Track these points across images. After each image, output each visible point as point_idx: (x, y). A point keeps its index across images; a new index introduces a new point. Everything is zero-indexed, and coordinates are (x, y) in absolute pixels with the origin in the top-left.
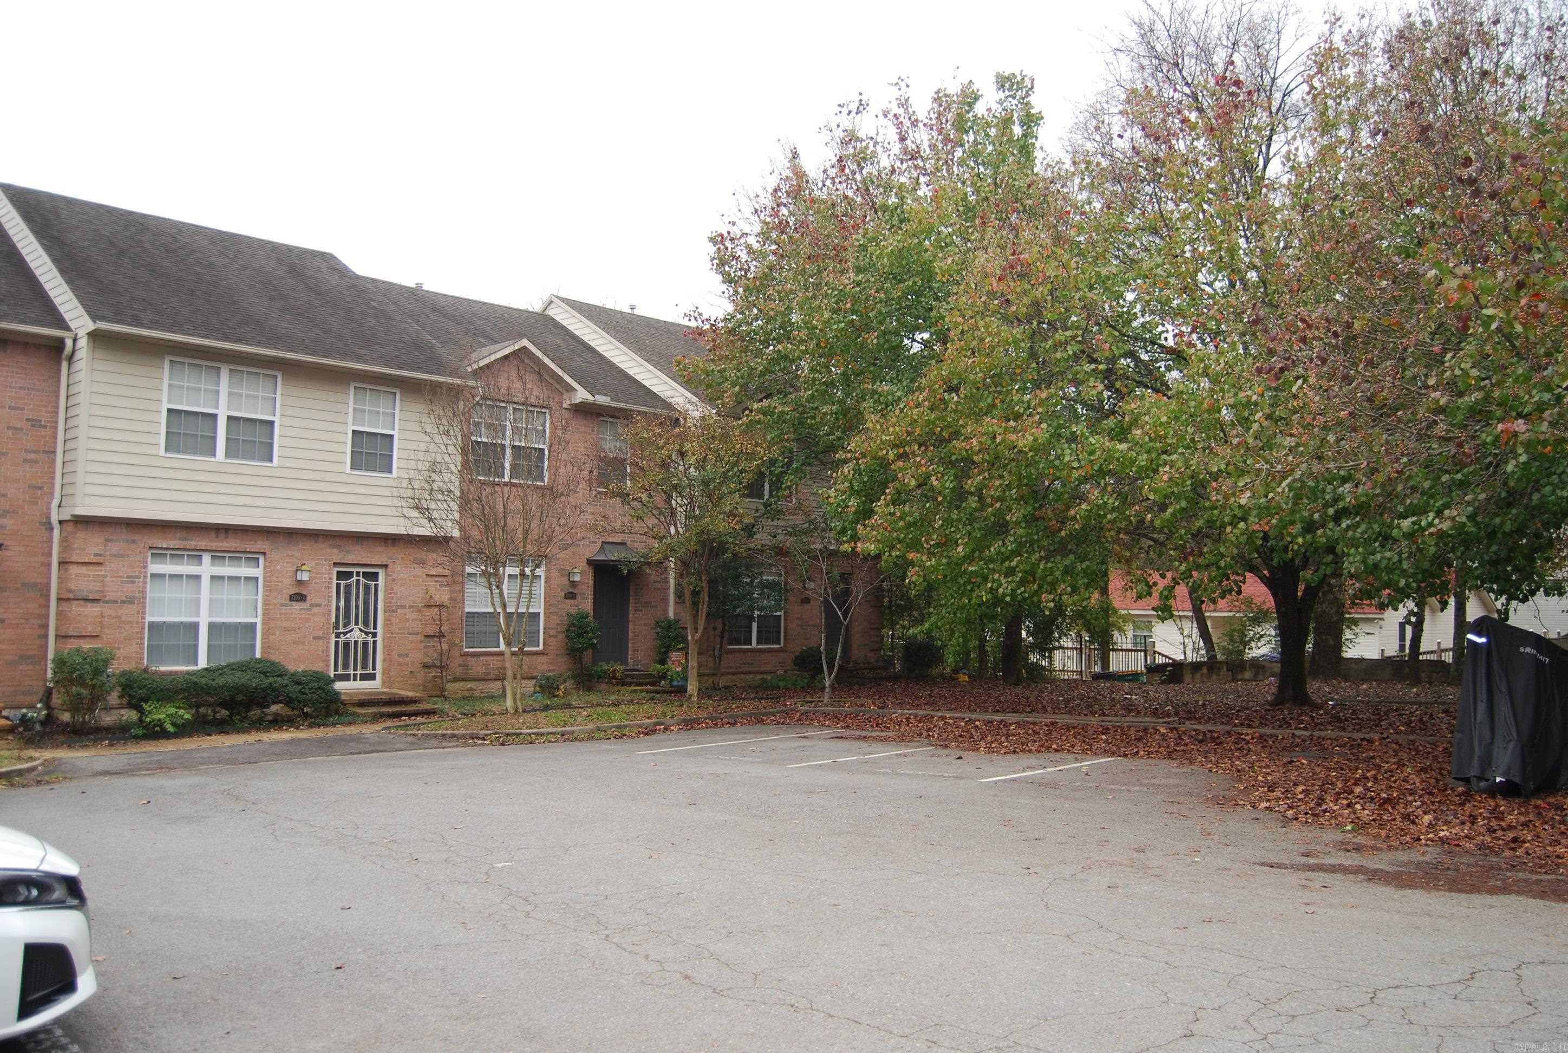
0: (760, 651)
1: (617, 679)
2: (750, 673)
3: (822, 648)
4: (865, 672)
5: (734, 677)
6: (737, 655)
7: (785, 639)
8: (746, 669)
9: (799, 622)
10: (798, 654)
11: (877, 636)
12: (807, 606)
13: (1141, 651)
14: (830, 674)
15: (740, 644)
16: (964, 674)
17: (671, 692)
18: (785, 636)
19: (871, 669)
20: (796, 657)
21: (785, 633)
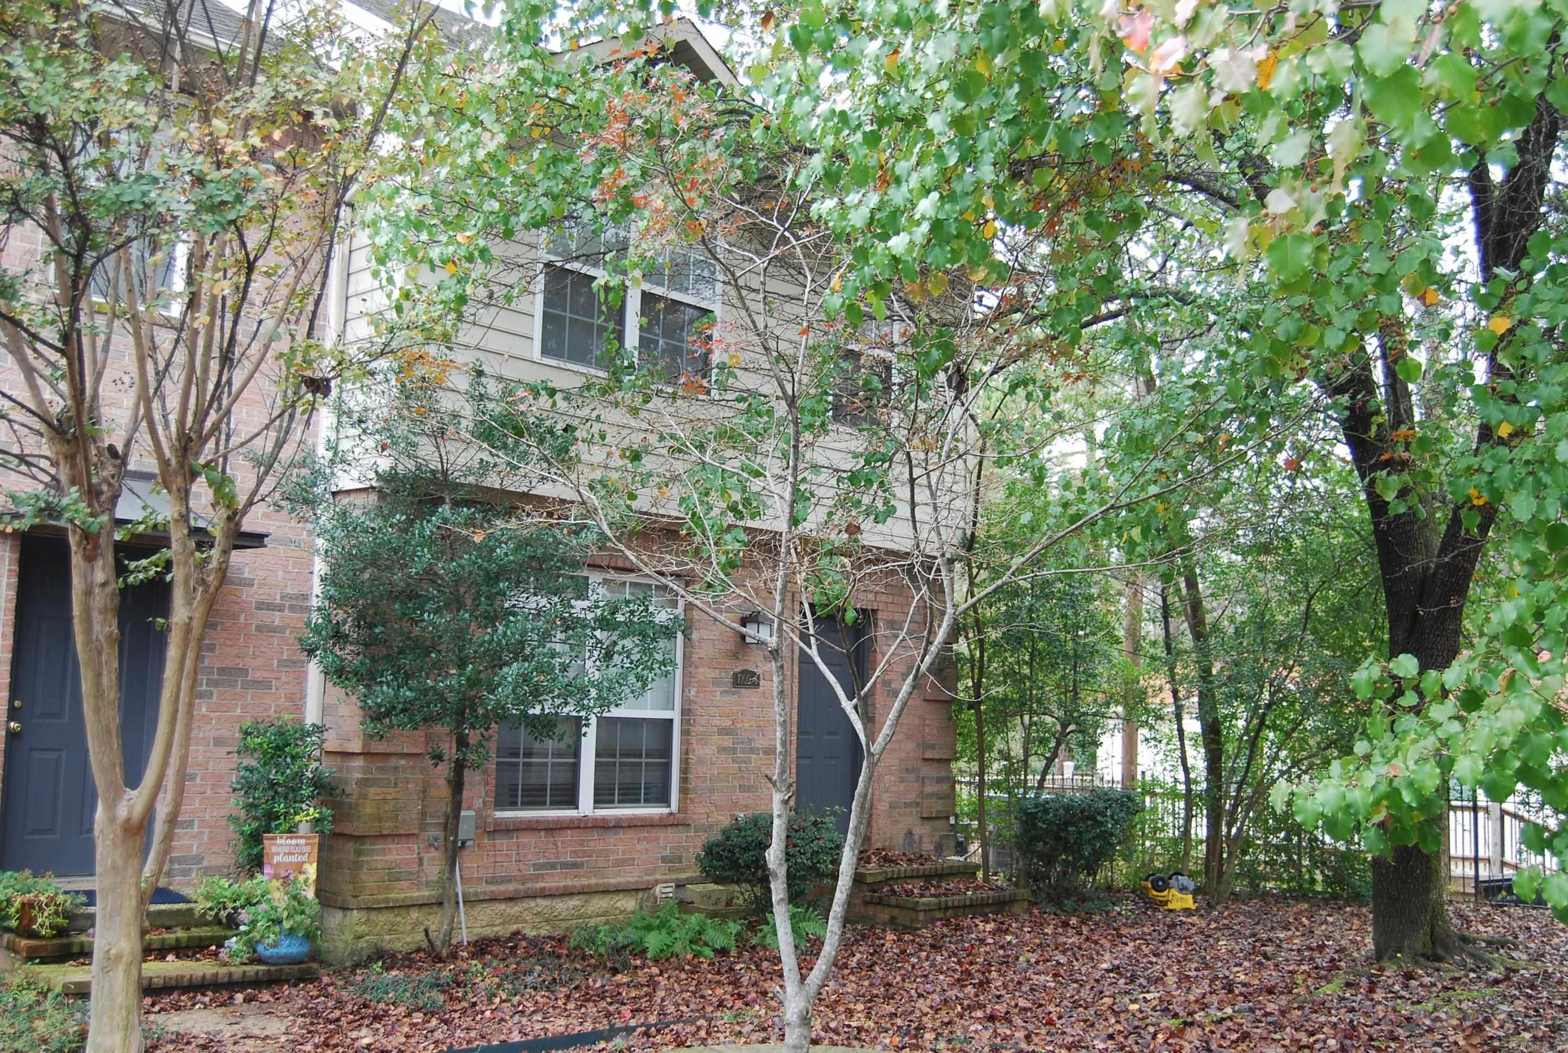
0: (603, 826)
1: (33, 935)
2: (567, 893)
3: (774, 856)
4: (915, 887)
5: (514, 909)
6: (527, 839)
7: (684, 791)
8: (554, 882)
9: (727, 741)
10: (716, 836)
11: (939, 780)
12: (748, 695)
13: (1467, 808)
14: (805, 967)
15: (540, 804)
16: (1183, 889)
17: (258, 983)
18: (684, 780)
19: (927, 877)
20: (710, 850)
21: (685, 771)
